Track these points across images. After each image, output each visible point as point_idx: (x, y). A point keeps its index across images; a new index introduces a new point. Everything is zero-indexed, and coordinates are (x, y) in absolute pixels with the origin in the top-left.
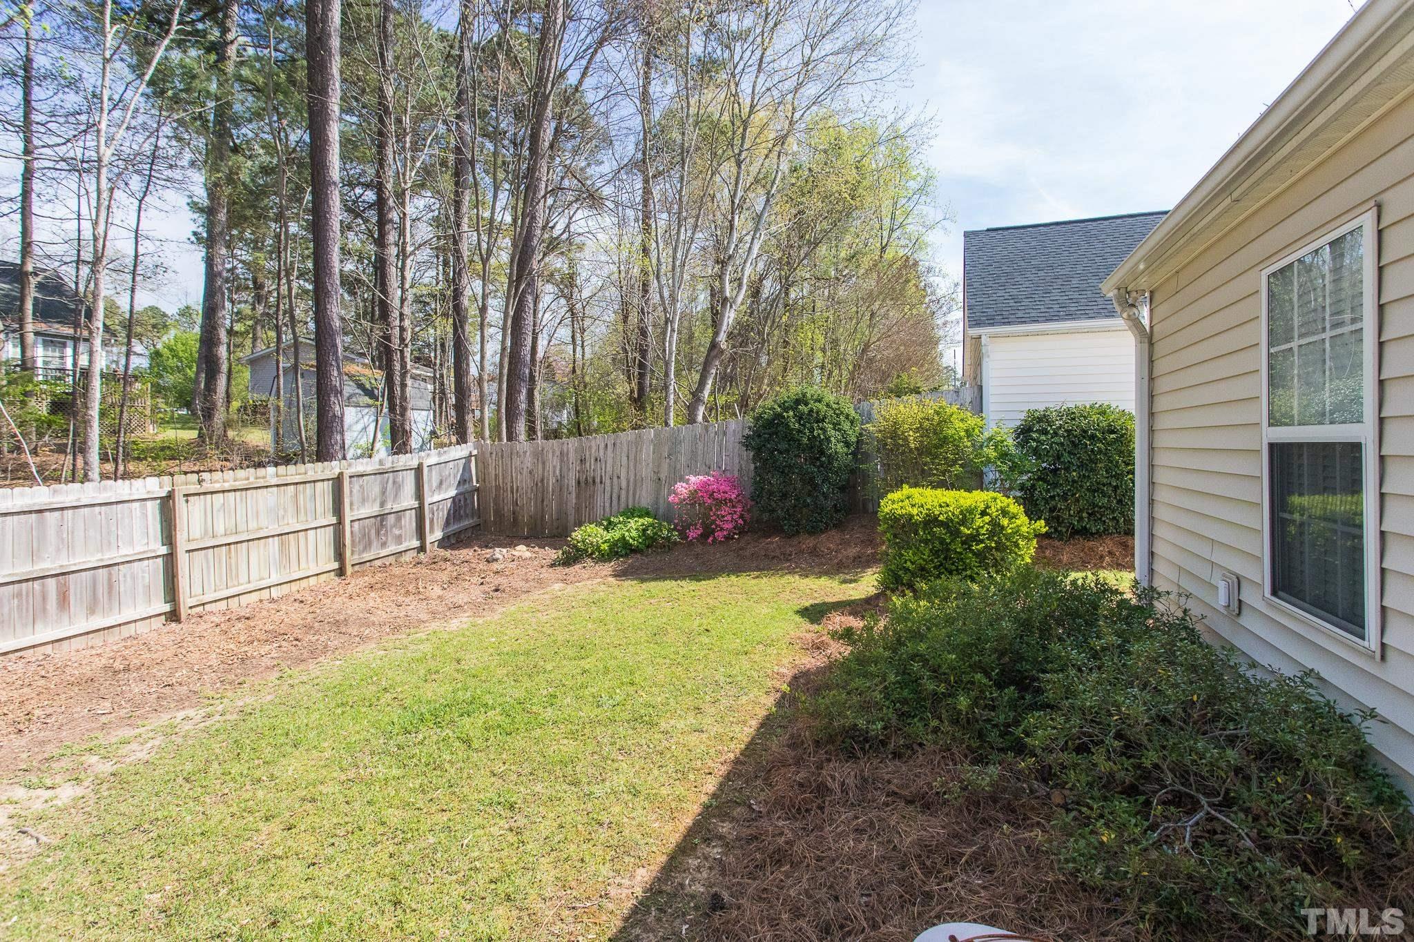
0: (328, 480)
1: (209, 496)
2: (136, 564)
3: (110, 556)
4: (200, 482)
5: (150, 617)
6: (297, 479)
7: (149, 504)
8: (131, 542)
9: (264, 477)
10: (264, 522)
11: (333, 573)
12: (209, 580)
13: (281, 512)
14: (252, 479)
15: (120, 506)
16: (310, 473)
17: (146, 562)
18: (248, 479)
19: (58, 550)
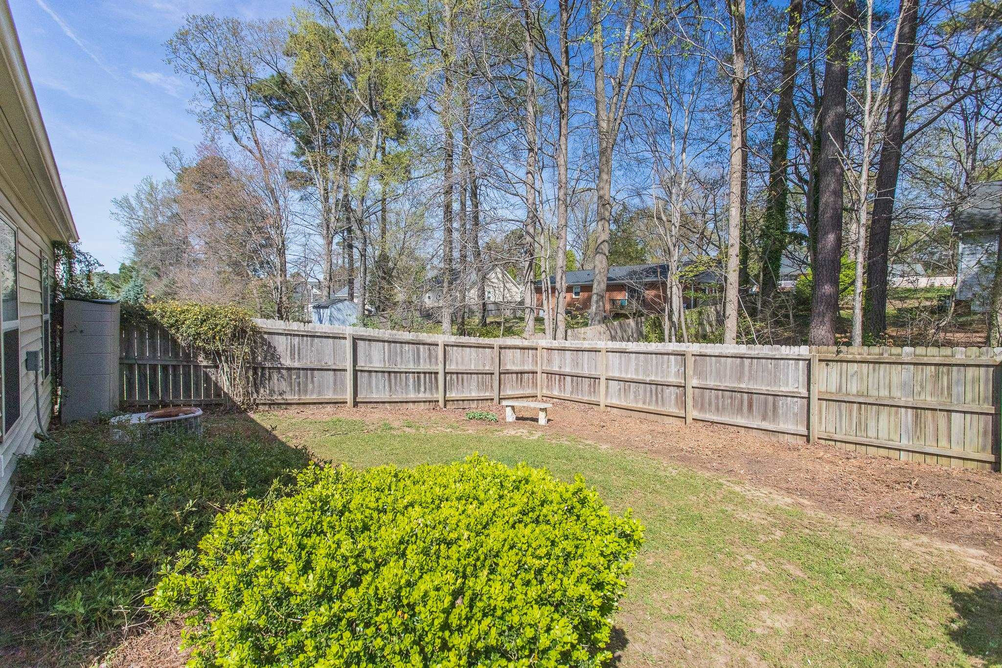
0: (988, 366)
1: (845, 364)
2: (789, 399)
3: (774, 389)
4: (838, 352)
5: (797, 435)
6: (937, 360)
7: (801, 362)
8: (787, 385)
9: (899, 355)
10: (896, 393)
11: (988, 465)
12: (841, 426)
13: (917, 388)
14: (886, 355)
15: (782, 361)
16: (958, 356)
17: (796, 399)
18: (882, 354)
19: (749, 380)
